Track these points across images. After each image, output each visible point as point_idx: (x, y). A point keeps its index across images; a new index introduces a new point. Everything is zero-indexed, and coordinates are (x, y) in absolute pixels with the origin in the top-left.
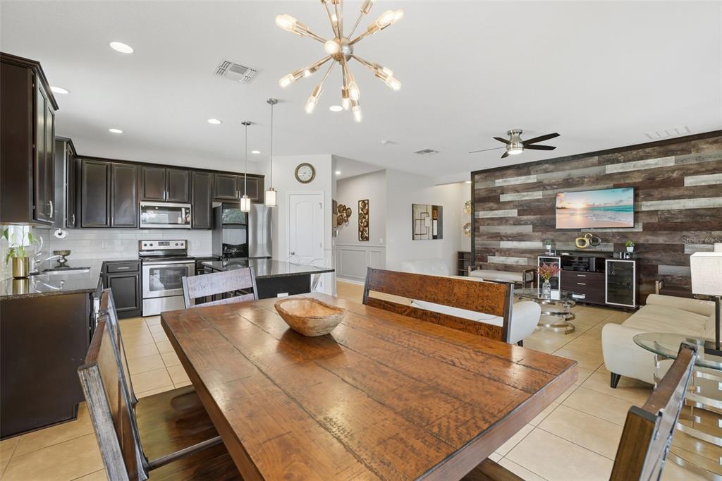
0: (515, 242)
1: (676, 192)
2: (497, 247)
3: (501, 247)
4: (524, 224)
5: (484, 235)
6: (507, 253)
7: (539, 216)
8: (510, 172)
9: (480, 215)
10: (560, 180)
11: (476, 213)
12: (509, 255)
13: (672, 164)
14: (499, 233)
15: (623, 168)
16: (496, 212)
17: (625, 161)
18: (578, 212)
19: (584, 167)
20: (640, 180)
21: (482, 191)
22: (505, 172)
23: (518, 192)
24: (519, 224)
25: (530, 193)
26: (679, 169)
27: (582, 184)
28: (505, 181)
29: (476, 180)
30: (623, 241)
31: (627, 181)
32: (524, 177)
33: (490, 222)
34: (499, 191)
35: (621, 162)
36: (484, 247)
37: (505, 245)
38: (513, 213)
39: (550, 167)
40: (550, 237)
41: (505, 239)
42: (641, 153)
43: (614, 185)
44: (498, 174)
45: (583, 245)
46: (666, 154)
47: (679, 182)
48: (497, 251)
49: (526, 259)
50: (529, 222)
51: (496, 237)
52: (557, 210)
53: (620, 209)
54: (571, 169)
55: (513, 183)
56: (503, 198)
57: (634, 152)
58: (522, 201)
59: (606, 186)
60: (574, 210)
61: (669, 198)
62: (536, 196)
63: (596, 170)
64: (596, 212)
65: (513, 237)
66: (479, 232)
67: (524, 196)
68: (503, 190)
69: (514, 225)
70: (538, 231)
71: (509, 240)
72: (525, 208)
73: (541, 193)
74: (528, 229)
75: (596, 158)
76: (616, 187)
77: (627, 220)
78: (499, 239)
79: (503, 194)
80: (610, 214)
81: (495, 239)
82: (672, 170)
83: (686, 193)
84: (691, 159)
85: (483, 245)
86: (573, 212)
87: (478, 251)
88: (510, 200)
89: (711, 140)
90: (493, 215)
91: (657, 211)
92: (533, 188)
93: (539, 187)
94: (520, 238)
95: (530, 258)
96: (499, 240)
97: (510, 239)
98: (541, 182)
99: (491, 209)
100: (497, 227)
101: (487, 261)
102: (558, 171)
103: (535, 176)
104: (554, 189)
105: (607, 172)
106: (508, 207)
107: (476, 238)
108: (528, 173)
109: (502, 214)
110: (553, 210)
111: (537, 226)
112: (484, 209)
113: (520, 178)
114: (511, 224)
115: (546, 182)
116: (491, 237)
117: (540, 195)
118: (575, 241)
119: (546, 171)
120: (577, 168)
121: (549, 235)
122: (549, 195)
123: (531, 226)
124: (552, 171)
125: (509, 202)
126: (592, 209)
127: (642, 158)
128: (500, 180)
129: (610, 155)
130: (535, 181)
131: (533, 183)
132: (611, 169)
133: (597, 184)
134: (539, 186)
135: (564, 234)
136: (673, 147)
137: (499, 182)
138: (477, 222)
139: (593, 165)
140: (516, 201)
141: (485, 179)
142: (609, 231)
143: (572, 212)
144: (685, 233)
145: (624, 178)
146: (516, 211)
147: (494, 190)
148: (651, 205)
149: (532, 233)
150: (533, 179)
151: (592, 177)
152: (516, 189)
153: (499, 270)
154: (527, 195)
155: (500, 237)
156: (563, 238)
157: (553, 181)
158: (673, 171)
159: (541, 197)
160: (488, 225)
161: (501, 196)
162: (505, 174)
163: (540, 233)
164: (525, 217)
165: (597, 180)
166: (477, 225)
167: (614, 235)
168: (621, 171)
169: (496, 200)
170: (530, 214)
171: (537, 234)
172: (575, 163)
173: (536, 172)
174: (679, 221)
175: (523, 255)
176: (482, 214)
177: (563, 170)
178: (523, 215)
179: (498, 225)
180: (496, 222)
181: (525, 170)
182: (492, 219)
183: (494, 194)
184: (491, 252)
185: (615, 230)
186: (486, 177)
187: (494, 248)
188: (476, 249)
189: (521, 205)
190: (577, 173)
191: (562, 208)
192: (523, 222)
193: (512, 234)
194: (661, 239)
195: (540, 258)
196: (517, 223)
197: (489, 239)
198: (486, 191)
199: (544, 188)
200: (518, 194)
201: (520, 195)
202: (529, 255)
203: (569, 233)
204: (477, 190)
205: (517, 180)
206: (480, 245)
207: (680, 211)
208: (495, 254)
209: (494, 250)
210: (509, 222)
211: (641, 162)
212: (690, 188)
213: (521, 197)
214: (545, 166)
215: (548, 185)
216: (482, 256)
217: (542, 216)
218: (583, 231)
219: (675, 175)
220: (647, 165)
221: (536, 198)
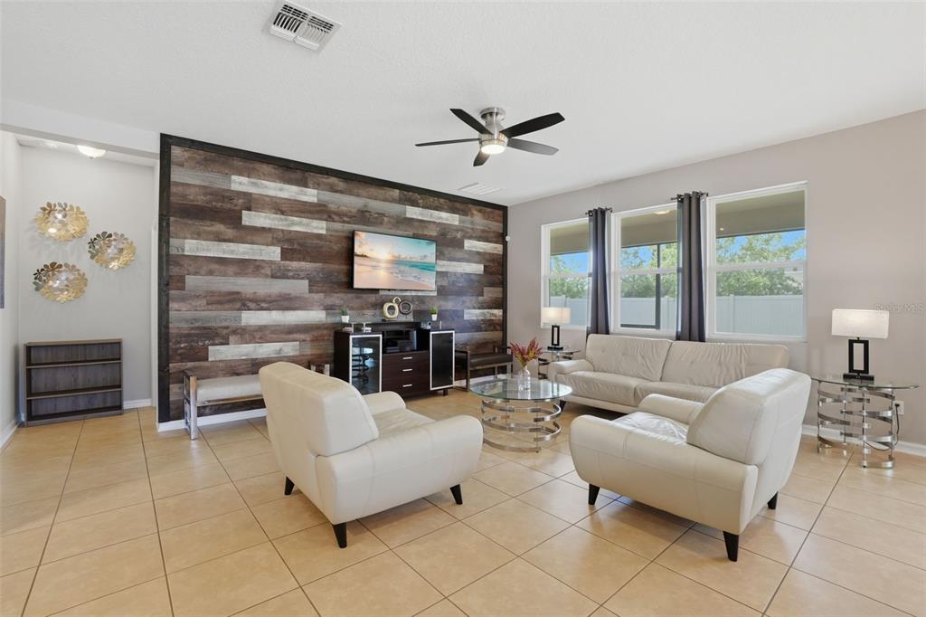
0: (274, 313)
1: (459, 254)
2: (233, 325)
3: (243, 323)
4: (293, 278)
5: (197, 297)
6: (258, 335)
7: (319, 265)
8: (266, 168)
9: (187, 248)
10: (354, 210)
11: (173, 242)
12: (263, 340)
13: (457, 223)
14: (238, 293)
15: (421, 214)
16: (232, 246)
17: (423, 207)
18: (382, 265)
19: (384, 200)
20: (435, 234)
21: (192, 190)
22: (257, 165)
23: (283, 213)
24: (284, 276)
25: (305, 221)
26: (462, 230)
27: (381, 223)
28: (255, 184)
29: (173, 158)
30: (424, 307)
31: (426, 233)
32: (294, 189)
33: (214, 266)
34: (241, 201)
35: (418, 206)
36: (197, 325)
37: (251, 318)
38: (273, 253)
39: (341, 184)
40: (338, 302)
41: (252, 305)
42: (436, 201)
43: (414, 234)
44: (238, 163)
46: (453, 210)
47: (460, 245)
48: (235, 332)
49: (297, 343)
50: (302, 274)
51: (231, 301)
52: (356, 259)
53: (426, 267)
54: (369, 197)
55: (272, 193)
56: (249, 219)
57: (431, 199)
58: (290, 232)
59: (407, 233)
60: (378, 261)
61: (455, 260)
62: (317, 228)
63: (394, 209)
64: (402, 268)
65: (270, 302)
66: (183, 288)
67: (293, 224)
68: (251, 202)
69: (273, 276)
70: (318, 292)
71: (262, 309)
72: (295, 246)
73: (323, 224)
74: (302, 286)
75: (396, 192)
76: (415, 237)
77: (429, 283)
78: (238, 305)
79: (248, 209)
80: (415, 271)
81: (227, 306)
83: (467, 256)
84: (468, 222)
85: (196, 320)
86: (376, 264)
87: (181, 336)
88: (266, 225)
89: (479, 208)
90: (224, 252)
91: (447, 272)
92: (310, 212)
93: (318, 212)
94: (286, 304)
95: (304, 341)
96: (240, 309)
97: (264, 305)
98: (325, 206)
99: (220, 239)
100: (232, 280)
101: (207, 359)
102: (351, 194)
103: (315, 192)
104: (344, 222)
105: (408, 216)
106: (259, 240)
107: (173, 305)
108: (303, 183)
109: (244, 253)
110: (349, 256)
111: (316, 282)
112: (198, 235)
113: (287, 186)
114: (267, 276)
115: (332, 207)
116: (219, 303)
117: (322, 228)
119: (333, 189)
120: (375, 198)
121: (337, 298)
122: (337, 231)
123: (306, 282)
124: (341, 192)
125: (263, 229)
126: (397, 262)
127: (436, 209)
128: (244, 180)
129: (410, 193)
130: (315, 200)
131: (311, 204)
132: (413, 212)
133: (398, 228)
134: (318, 211)
135: (358, 298)
136: (458, 205)
137: (240, 183)
138: (177, 264)
139: (393, 201)
140: (278, 230)
141: (205, 164)
142: (408, 294)
143: (374, 264)
144: (464, 298)
145: (423, 228)
146: (278, 250)
147: (229, 196)
148: (443, 266)
149: (307, 295)
150: (310, 195)
151: (392, 217)
152: (280, 207)
153: (238, 374)
154: (300, 224)
155: (241, 302)
156: (356, 303)
157: (344, 208)
158: (458, 230)
159: (324, 232)
160: (211, 273)
161: (244, 212)
162: (254, 169)
163: (322, 295)
164: (295, 265)
165: (397, 222)
166: (175, 271)
167: (415, 299)
168: (420, 218)
169: (233, 219)
170: (304, 259)
171: (316, 296)
172: (373, 191)
173: (317, 186)
174: (460, 285)
175: (294, 336)
176: (191, 246)
177: (358, 196)
178: (291, 260)
179: (236, 274)
180: (231, 269)
181: (298, 175)
182: (221, 261)
183: (227, 206)
184: (217, 335)
185: (414, 293)
186: (206, 159)
187: (227, 328)
188: (171, 331)
189: (290, 241)
190: (376, 205)
191: (362, 256)
192: (291, 274)
193: (270, 296)
194: (449, 305)
195: (353, 339)
196: (279, 274)
197: (210, 307)
198: (205, 194)
199: (330, 217)
200: (283, 217)
201: (286, 220)
202: (302, 336)
203: (365, 296)
204: (178, 184)
205: (281, 190)
206: (186, 321)
207: (462, 274)
208: (228, 339)
209: (225, 332)
210: (263, 271)
211: (436, 213)
212: (470, 252)
213: (289, 225)
214: (333, 180)
215: (336, 214)
216: (192, 348)
217: (326, 266)
218: (381, 293)
219: (459, 236)
220: (441, 218)
221: (316, 231)
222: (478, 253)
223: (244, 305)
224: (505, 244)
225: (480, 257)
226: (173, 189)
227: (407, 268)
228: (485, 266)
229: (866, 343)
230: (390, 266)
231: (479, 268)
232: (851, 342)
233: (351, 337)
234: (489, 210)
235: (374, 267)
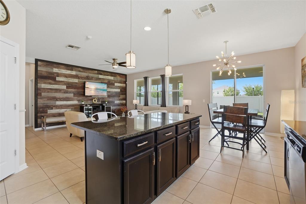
0: (64, 101)
1: (113, 87)
2: (54, 105)
3: (57, 104)
4: (69, 93)
5: (45, 98)
6: (60, 107)
7: (76, 90)
9: (42, 86)
10: (85, 76)
11: (38, 85)
12: (62, 108)
13: (113, 79)
14: (55, 97)
15: (103, 77)
16: (54, 85)
17: (104, 75)
18: (93, 90)
19: (93, 74)
20: (107, 82)
21: (43, 72)
22: (60, 66)
23: (67, 77)
24: (67, 93)
25: (72, 79)
27: (92, 79)
28: (59, 70)
29: (38, 64)
30: (103, 100)
31: (104, 82)
32: (69, 71)
33: (49, 90)
34: (56, 74)
35: (102, 75)
36: (45, 105)
37: (58, 103)
38: (64, 87)
39: (82, 70)
40: (81, 99)
41: (59, 100)
42: (107, 74)
44: (55, 65)
45: (95, 102)
46: (112, 76)
47: (114, 85)
49: (70, 109)
50: (72, 92)
51: (54, 99)
52: (86, 88)
53: (104, 90)
54: (89, 73)
55: (64, 72)
56: (58, 79)
57: (106, 73)
58: (69, 82)
59: (99, 82)
61: (112, 88)
62: (76, 81)
63: (96, 76)
64: (98, 90)
65: (64, 99)
66: (41, 96)
67: (69, 80)
68: (58, 75)
69: (64, 93)
70: (76, 96)
71: (61, 101)
72: (70, 85)
73: (77, 80)
74: (71, 95)
75: (96, 72)
76: (102, 83)
77: (105, 94)
78: (55, 100)
79: (58, 76)
81: (52, 100)
82: (113, 80)
83: (115, 87)
84: (116, 79)
85: (44, 103)
86: (91, 89)
87: (41, 107)
88: (63, 80)
89: (119, 75)
90: (52, 87)
91: (110, 91)
92: (74, 77)
93: (76, 77)
94: (67, 99)
95: (72, 109)
97: (62, 100)
98: (77, 75)
99: (50, 84)
100: (54, 94)
101: (47, 113)
102: (84, 72)
103: (75, 72)
104: (82, 79)
105: (100, 77)
106: (61, 84)
107: (39, 100)
108: (72, 70)
109: (57, 87)
110: (84, 87)
111: (75, 94)
112: (45, 83)
113: (67, 71)
114: (63, 93)
115: (79, 76)
116: (50, 99)
117: (77, 81)
118: (92, 100)
119: (80, 71)
120: (91, 73)
121: (81, 98)
122: (81, 82)
123: (73, 94)
124: (82, 72)
126: (97, 89)
127: (107, 75)
128: (57, 69)
129: (100, 72)
130: (75, 74)
131: (74, 75)
132: (101, 76)
133: (97, 81)
135: (86, 98)
136: (113, 74)
137: (55, 70)
138: (40, 90)
139: (95, 74)
140: (65, 81)
142: (100, 97)
144: (115, 98)
145: (103, 80)
146: (66, 86)
147: (52, 73)
149: (73, 97)
150: (74, 73)
151: (95, 78)
152: (66, 76)
154: (71, 80)
155: (56, 99)
156: (86, 99)
157: (82, 76)
159: (77, 82)
160: (48, 92)
161: (57, 77)
162: (59, 67)
163: (77, 97)
164: (70, 90)
165: (97, 79)
166: (39, 92)
167: (101, 98)
168: (103, 78)
169: (54, 79)
170: (72, 89)
171: (75, 98)
172: (90, 71)
173: (76, 70)
174: (114, 94)
175: (70, 107)
176: (43, 86)
177: (86, 73)
178: (69, 89)
179: (55, 92)
180: (54, 91)
181: (70, 68)
182: (51, 89)
183: (52, 76)
184: (50, 107)
185: (101, 97)
186: (47, 65)
187: (52, 105)
188: (38, 106)
189: (68, 84)
190: (91, 75)
191: (87, 88)
192: (69, 92)
193: (63, 97)
194: (111, 100)
195: (85, 108)
196: (66, 92)
197: (48, 100)
198: (47, 73)
199: (79, 78)
200: (67, 78)
201: (67, 79)
202: (72, 107)
203: (88, 97)
204: (40, 71)
205: (66, 72)
206: (42, 104)
207: (114, 92)
208: (53, 108)
209: (52, 106)
210: (62, 92)
211: (107, 77)
212: (116, 86)
213: (68, 80)
214: (80, 69)
215: (80, 77)
216: (43, 110)
217: (78, 90)
218: (92, 96)
219: (113, 82)
220: (108, 78)
221: (75, 82)
222: (119, 86)
223: (57, 100)
224: (126, 84)
225: (119, 87)
226: (38, 72)
227: (99, 91)
228: (121, 90)
229: (188, 106)
230: (95, 90)
231: (119, 90)
232: (186, 106)
233: (84, 107)
234: (121, 75)
235: (91, 90)
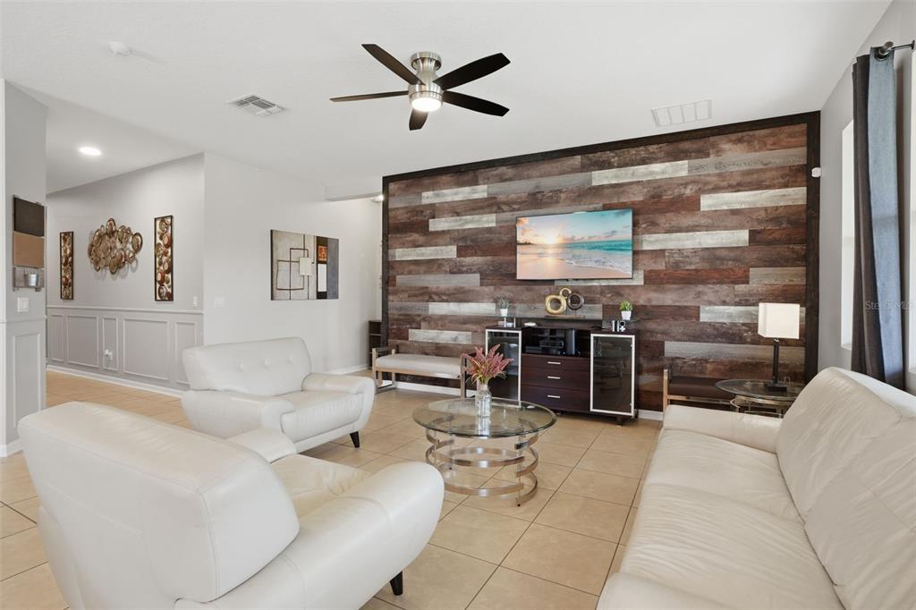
0: (451, 304)
1: (688, 220)
2: (423, 313)
3: (430, 312)
4: (467, 272)
5: (403, 291)
6: (440, 323)
7: (489, 258)
8: (445, 178)
9: (397, 254)
10: (524, 196)
11: (390, 251)
12: (444, 328)
13: (684, 173)
14: (427, 288)
15: (617, 177)
16: (423, 250)
17: (620, 166)
18: (550, 251)
19: (561, 174)
20: (642, 199)
21: (400, 212)
22: (438, 178)
23: (458, 214)
24: (459, 271)
25: (477, 217)
26: (694, 182)
27: (557, 202)
28: (437, 195)
29: (391, 192)
30: (616, 301)
31: (624, 200)
32: (467, 189)
33: (412, 267)
34: (428, 212)
35: (611, 166)
36: (402, 312)
37: (437, 308)
38: (450, 252)
39: (509, 171)
40: (507, 294)
41: (436, 297)
42: (642, 152)
43: (604, 205)
44: (426, 181)
45: (558, 308)
46: (675, 156)
47: (692, 205)
48: (424, 319)
49: (470, 333)
50: (474, 269)
51: (422, 294)
52: (518, 247)
53: (613, 247)
54: (541, 176)
55: (449, 199)
56: (436, 225)
57: (633, 151)
58: (464, 230)
59: (592, 207)
60: (544, 247)
61: (679, 230)
62: (488, 222)
63: (576, 180)
64: (577, 252)
65: (449, 295)
66: (394, 285)
67: (467, 222)
68: (434, 211)
69: (452, 272)
70: (487, 285)
71: (443, 301)
72: (469, 243)
73: (493, 217)
74: (473, 280)
75: (578, 159)
76: (607, 208)
77: (621, 266)
78: (427, 298)
79: (434, 217)
80: (597, 254)
81: (420, 298)
82: (685, 183)
83: (703, 221)
84: (708, 166)
85: (402, 308)
86: (541, 250)
87: (394, 319)
88: (446, 229)
89: (733, 137)
90: (418, 255)
91: (663, 251)
92: (482, 208)
93: (488, 206)
94: (460, 296)
95: (476, 331)
96: (428, 301)
97: (444, 298)
98: (495, 198)
99: (415, 245)
100: (423, 277)
101: (407, 339)
102: (520, 178)
103: (485, 187)
104: (514, 210)
105: (595, 183)
106: (441, 241)
107: (390, 298)
108: (474, 182)
109: (431, 254)
110: (512, 246)
111: (487, 275)
112: (403, 245)
113: (461, 190)
114: (446, 272)
115: (502, 198)
116: (415, 296)
117: (492, 222)
118: (544, 302)
119: (503, 179)
120: (550, 175)
121: (507, 291)
122: (507, 221)
123: (477, 276)
124: (510, 179)
125: (443, 232)
126: (570, 246)
127: (644, 162)
128: (430, 194)
129: (599, 154)
130: (485, 195)
131: (482, 200)
132: (601, 178)
133: (580, 202)
134: (490, 204)
135: (528, 290)
136: (686, 145)
137: (428, 197)
138: (392, 267)
139: (574, 170)
140: (454, 230)
141: (407, 189)
142: (595, 283)
143: (539, 251)
144: (701, 288)
145: (618, 194)
146: (455, 248)
147: (418, 211)
148: (657, 241)
149: (478, 289)
150: (480, 192)
151: (572, 191)
152: (456, 210)
153: (426, 354)
154: (472, 221)
155: (429, 295)
156: (527, 295)
157: (513, 196)
158: (685, 185)
159: (494, 225)
160: (410, 273)
161: (431, 220)
162: (437, 182)
163: (492, 288)
164: (468, 260)
165: (579, 196)
166: (391, 273)
167: (603, 290)
168: (613, 182)
169: (422, 228)
170: (475, 254)
171: (487, 289)
172: (546, 167)
173: (487, 180)
174: (693, 267)
175: (468, 326)
176: (400, 254)
177: (529, 177)
178: (465, 256)
179: (425, 273)
180: (423, 268)
181: (470, 176)
182: (416, 263)
183: (420, 218)
184: (414, 321)
185: (604, 283)
186: (407, 186)
187: (419, 315)
188: (390, 316)
189: (464, 239)
190: (549, 183)
191: (526, 244)
192: (465, 269)
193: (448, 290)
194: (669, 297)
196: (456, 270)
197: (411, 299)
198: (407, 213)
199: (499, 208)
200: (458, 218)
201: (460, 220)
202: (474, 327)
203: (537, 287)
204: (394, 209)
205: (456, 194)
206: (397, 309)
207: (695, 251)
208: (420, 325)
209: (418, 319)
210: (443, 268)
211: (641, 169)
212: (708, 214)
213: (462, 225)
214: (502, 169)
215: (505, 203)
216: (399, 329)
217: (496, 258)
218: (556, 283)
219: (688, 192)
220: (652, 173)
221: (486, 226)
222: (734, 212)
223: (431, 297)
224: (814, 187)
225: (734, 217)
226: (391, 214)
227: (584, 252)
228: (753, 234)
230: (560, 251)
231: (742, 237)
234: (763, 132)
235: (540, 255)
